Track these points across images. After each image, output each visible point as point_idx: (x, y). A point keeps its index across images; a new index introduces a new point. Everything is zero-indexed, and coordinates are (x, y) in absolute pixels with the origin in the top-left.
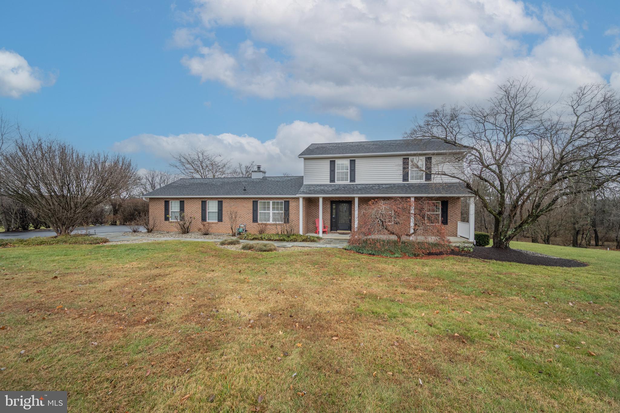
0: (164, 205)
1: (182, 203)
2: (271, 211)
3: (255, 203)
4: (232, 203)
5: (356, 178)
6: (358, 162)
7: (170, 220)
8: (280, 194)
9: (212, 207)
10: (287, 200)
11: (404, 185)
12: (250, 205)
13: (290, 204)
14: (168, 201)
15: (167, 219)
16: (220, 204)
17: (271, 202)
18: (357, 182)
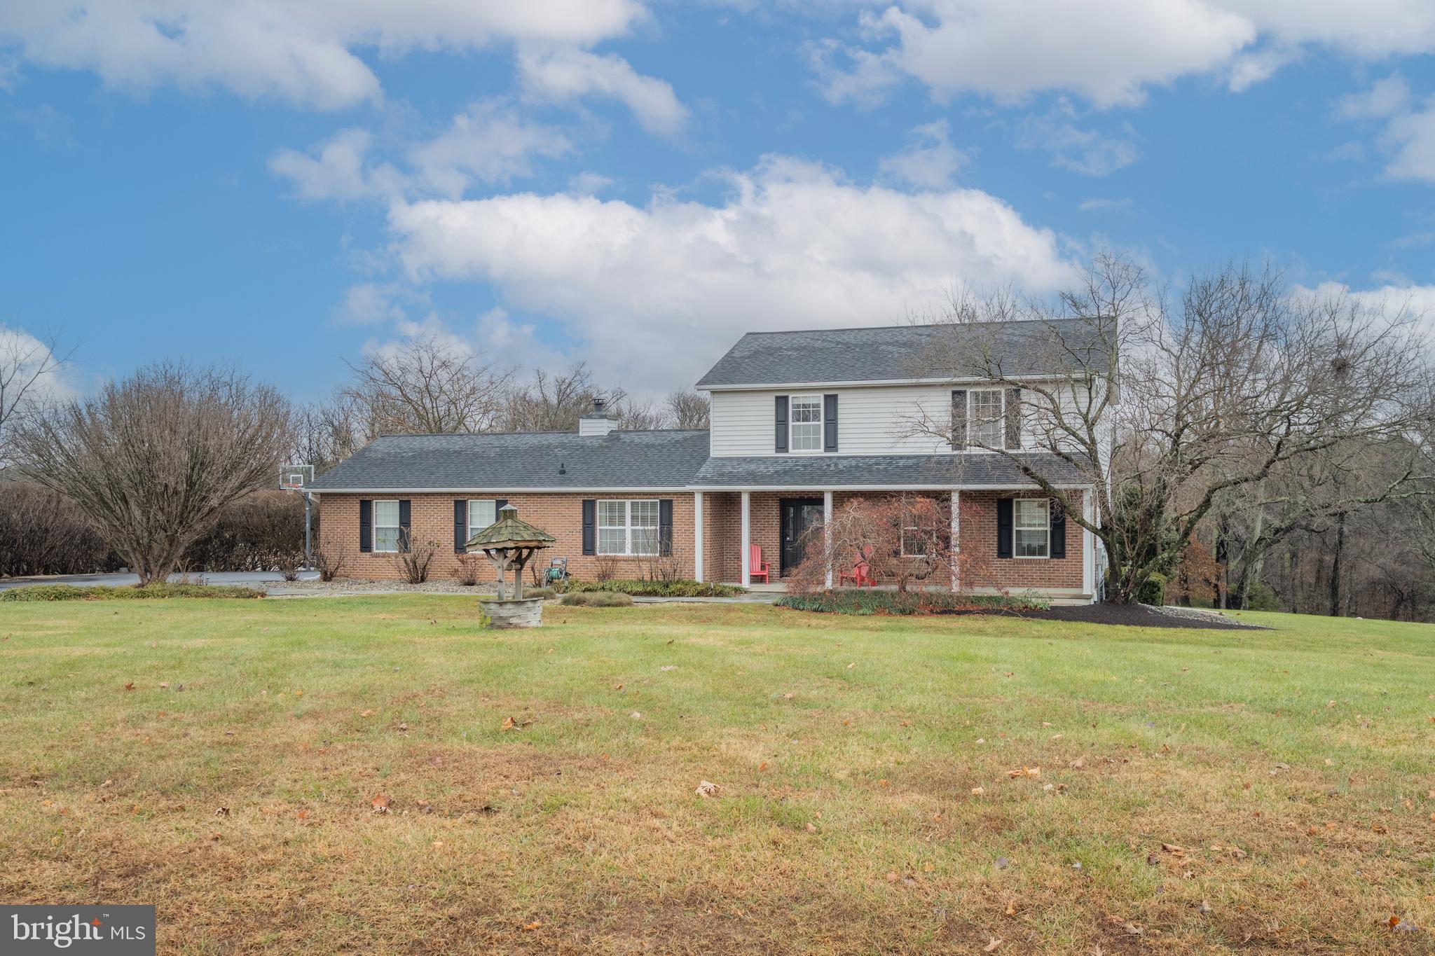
0: (358, 511)
1: (405, 506)
2: (628, 527)
3: (589, 506)
4: (534, 503)
5: (839, 441)
6: (844, 401)
7: (375, 551)
8: (650, 484)
9: (482, 516)
10: (667, 498)
11: (955, 460)
12: (577, 511)
13: (675, 509)
14: (370, 501)
15: (366, 546)
17: (628, 503)
18: (843, 451)
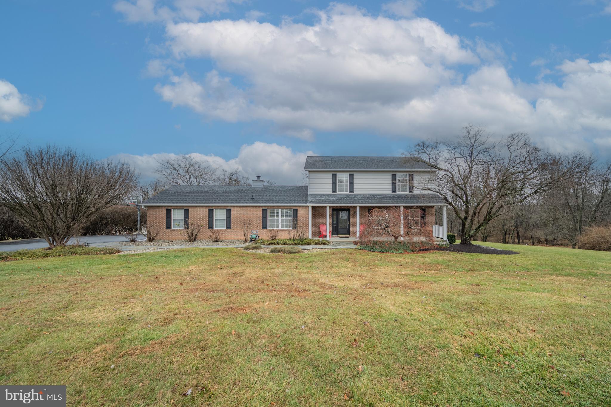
0: (165, 213)
1: (187, 211)
2: (280, 219)
3: (265, 211)
4: (241, 211)
5: (354, 189)
6: (356, 176)
7: (172, 228)
8: (289, 203)
9: (220, 215)
10: (296, 208)
11: (394, 196)
12: (260, 213)
13: (298, 212)
14: (171, 210)
15: (168, 226)
16: (229, 211)
17: (280, 210)
18: (355, 193)
